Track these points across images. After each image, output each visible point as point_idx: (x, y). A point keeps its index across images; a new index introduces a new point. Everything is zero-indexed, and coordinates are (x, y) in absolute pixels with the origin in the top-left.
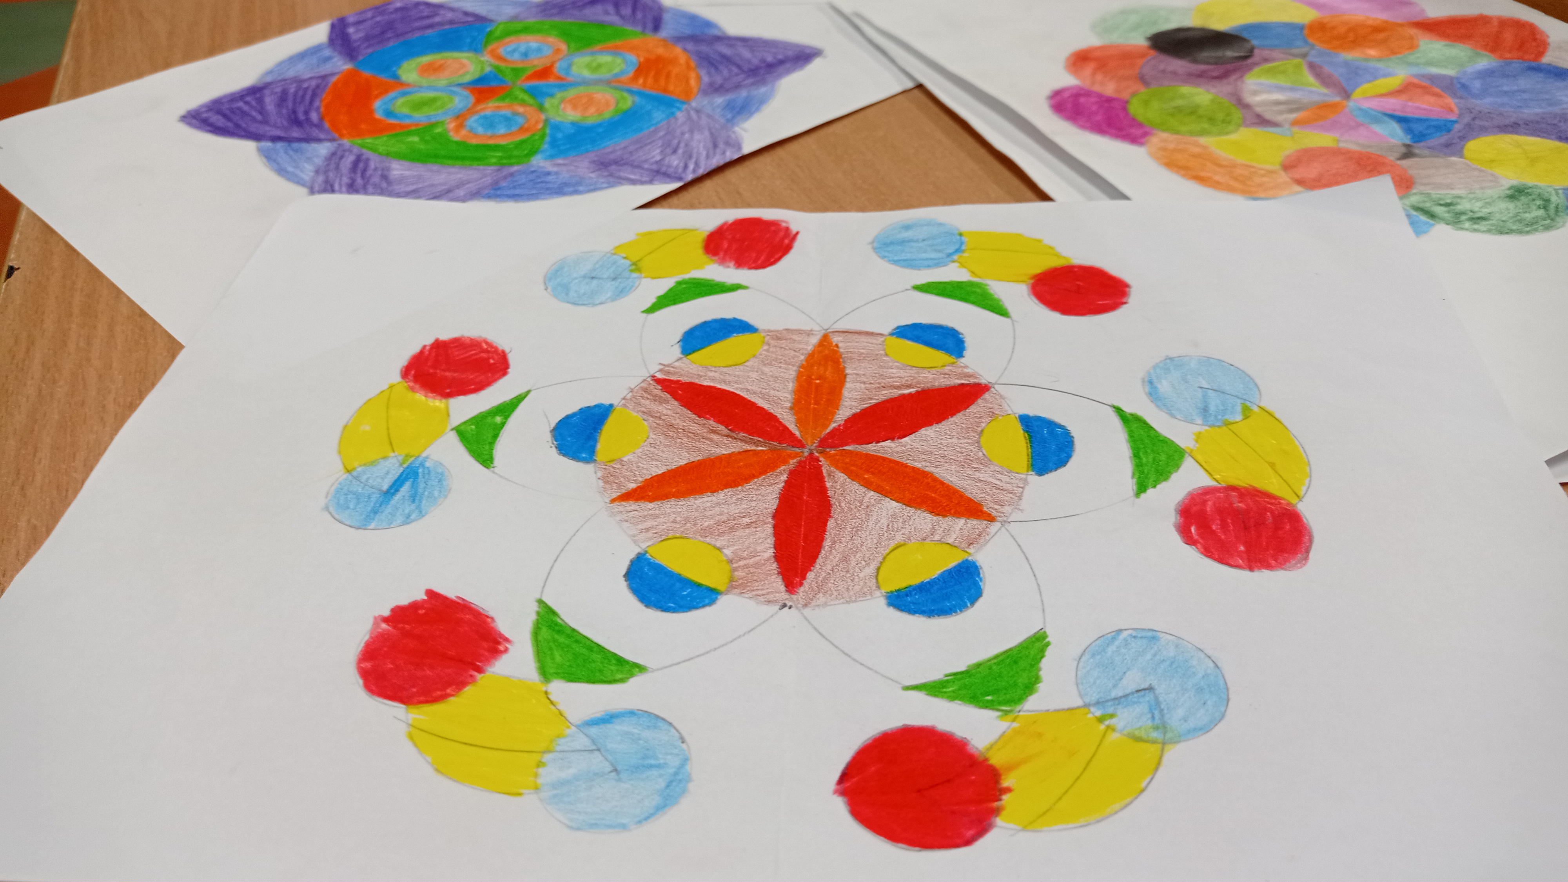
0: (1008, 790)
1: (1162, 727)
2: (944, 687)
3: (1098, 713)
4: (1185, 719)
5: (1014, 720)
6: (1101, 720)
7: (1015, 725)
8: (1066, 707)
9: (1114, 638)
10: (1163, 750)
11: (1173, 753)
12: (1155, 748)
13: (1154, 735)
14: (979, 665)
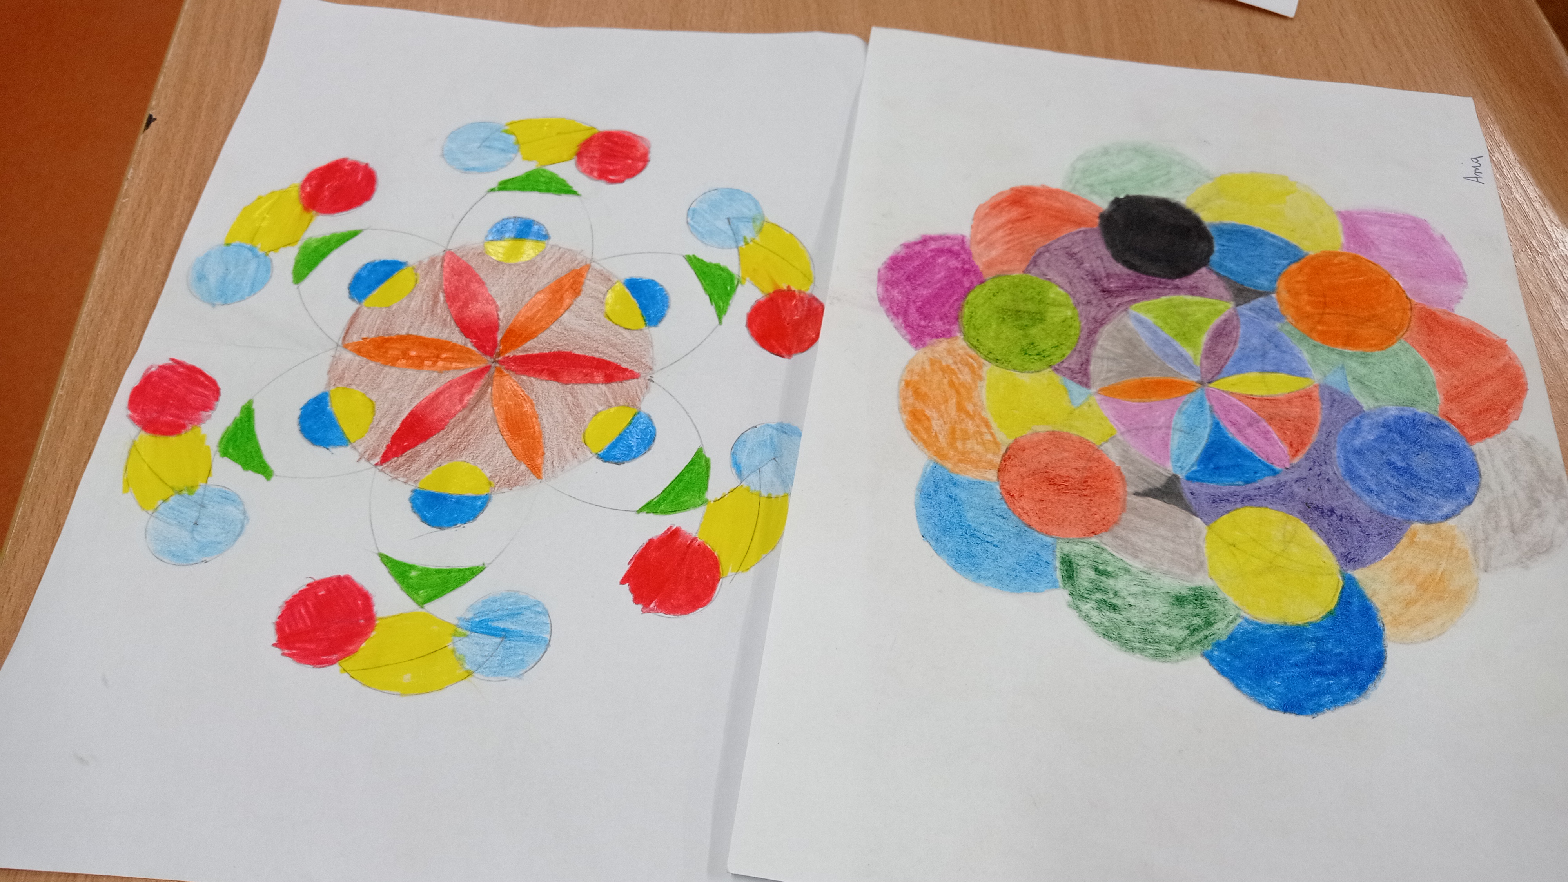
0: (789, 287)
1: (754, 220)
2: (720, 307)
3: (743, 243)
4: (750, 210)
5: (745, 279)
6: (747, 243)
7: (748, 279)
8: (737, 256)
9: (693, 227)
10: (767, 222)
11: (769, 217)
12: (765, 223)
13: (758, 223)
14: (705, 290)
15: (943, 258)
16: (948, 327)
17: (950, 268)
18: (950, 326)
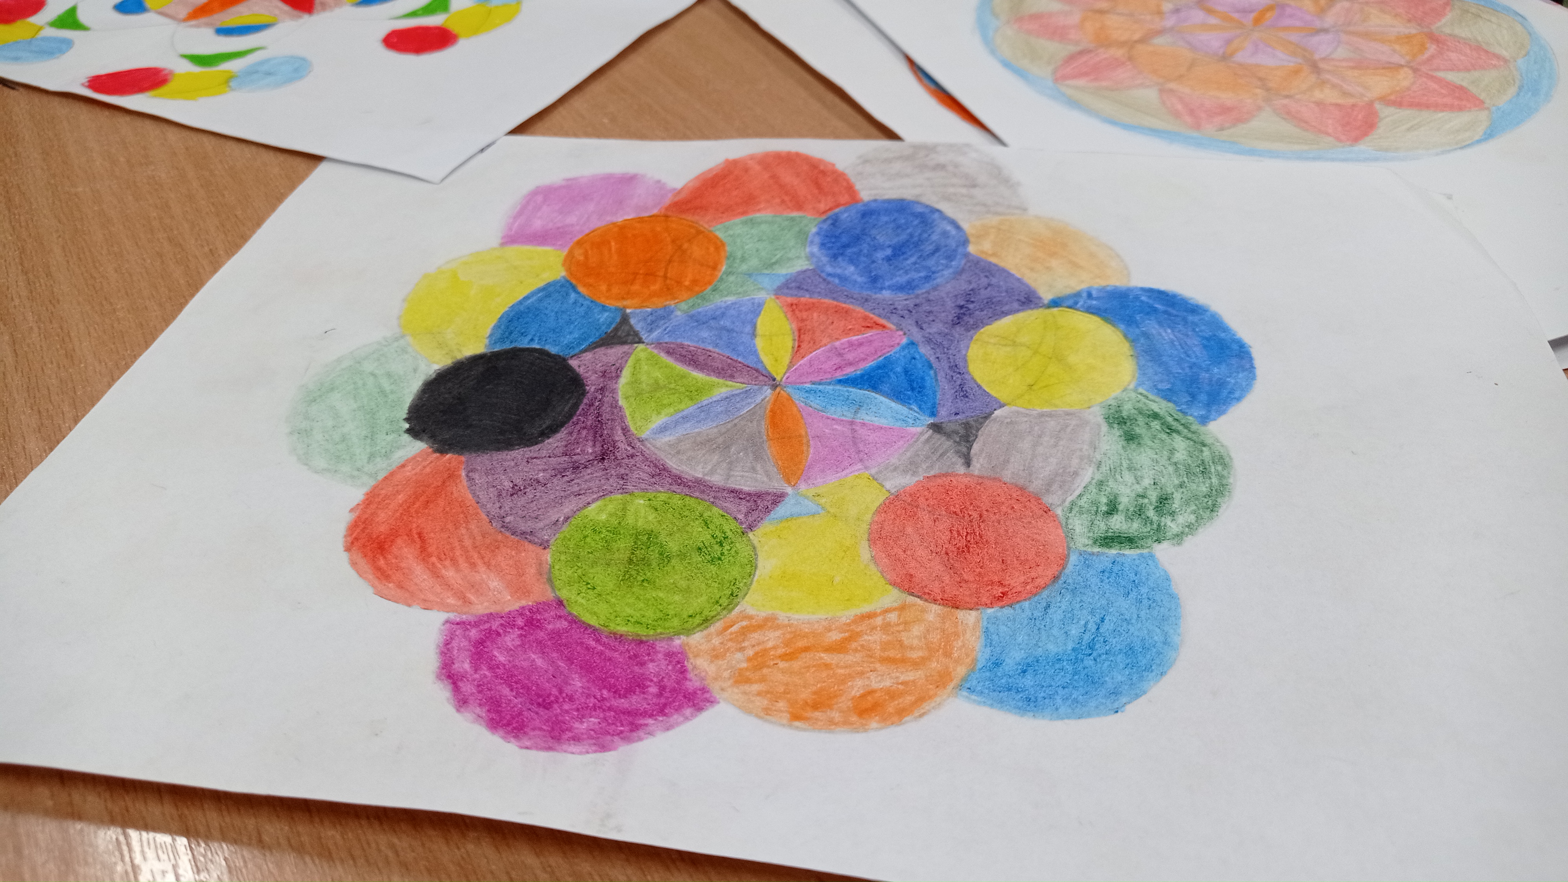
15: (496, 653)
16: (660, 656)
17: (522, 645)
18: (656, 652)
